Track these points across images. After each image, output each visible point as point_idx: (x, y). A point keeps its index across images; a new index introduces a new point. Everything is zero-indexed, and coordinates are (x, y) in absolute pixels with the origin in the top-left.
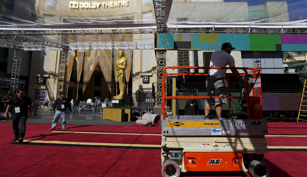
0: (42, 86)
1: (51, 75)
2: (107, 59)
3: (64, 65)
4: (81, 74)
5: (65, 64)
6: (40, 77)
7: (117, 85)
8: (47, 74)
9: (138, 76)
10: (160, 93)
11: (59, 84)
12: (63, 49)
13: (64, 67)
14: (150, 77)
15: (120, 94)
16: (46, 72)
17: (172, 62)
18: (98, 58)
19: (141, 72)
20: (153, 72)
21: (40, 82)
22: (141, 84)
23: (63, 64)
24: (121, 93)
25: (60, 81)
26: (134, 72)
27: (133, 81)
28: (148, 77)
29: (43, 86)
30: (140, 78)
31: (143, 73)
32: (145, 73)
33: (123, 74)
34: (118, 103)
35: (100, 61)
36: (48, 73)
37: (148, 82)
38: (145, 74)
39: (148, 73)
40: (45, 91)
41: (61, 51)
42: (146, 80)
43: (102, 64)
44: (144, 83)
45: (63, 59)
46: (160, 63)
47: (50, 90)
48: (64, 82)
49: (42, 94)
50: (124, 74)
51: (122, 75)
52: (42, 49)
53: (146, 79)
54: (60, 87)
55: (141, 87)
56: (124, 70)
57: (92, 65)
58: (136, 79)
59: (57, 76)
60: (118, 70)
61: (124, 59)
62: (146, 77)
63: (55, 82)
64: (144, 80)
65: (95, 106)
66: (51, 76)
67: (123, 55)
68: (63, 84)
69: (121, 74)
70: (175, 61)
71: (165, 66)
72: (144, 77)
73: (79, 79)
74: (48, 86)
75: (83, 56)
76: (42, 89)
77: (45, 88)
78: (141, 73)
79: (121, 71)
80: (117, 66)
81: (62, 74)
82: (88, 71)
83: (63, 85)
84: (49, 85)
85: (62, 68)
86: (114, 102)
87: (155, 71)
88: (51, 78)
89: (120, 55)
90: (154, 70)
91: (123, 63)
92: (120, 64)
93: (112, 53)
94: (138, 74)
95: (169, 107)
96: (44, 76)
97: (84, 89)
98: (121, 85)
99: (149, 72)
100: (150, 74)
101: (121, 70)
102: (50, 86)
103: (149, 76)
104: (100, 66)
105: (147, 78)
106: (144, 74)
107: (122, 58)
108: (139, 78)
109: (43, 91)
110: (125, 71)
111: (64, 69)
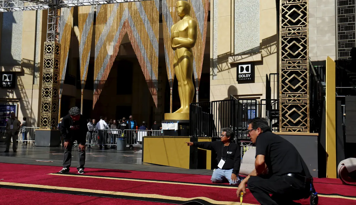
0: (9, 92)
1: (26, 67)
2: (147, 25)
3: (54, 42)
4: (88, 64)
5: (55, 40)
6: (4, 73)
7: (171, 88)
8: (19, 65)
9: (224, 64)
10: (289, 96)
11: (43, 86)
12: (49, 6)
13: (54, 48)
14: (256, 67)
15: (182, 107)
16: (16, 61)
17: (319, 21)
18: (124, 23)
19: (231, 54)
20: (264, 52)
21: (4, 83)
22: (234, 85)
23: (50, 41)
24: (185, 107)
25: (45, 78)
26: (214, 55)
27: (211, 77)
28: (250, 65)
29: (12, 93)
30: (229, 69)
31: (238, 55)
32: (243, 56)
33: (187, 57)
34: (176, 128)
35: (131, 32)
36: (20, 63)
37: (251, 79)
38: (242, 59)
39: (251, 55)
40: (15, 104)
41: (45, 12)
42: (245, 74)
43: (135, 38)
44: (241, 81)
45: (51, 30)
46: (289, 18)
47: (26, 102)
48: (53, 82)
49: (10, 110)
50: (190, 58)
51: (185, 60)
52: (6, 9)
53: (245, 72)
54: (47, 92)
55: (232, 90)
56: (189, 47)
57: (112, 44)
58: (220, 71)
59: (39, 69)
60: (175, 49)
61: (191, 22)
62: (245, 66)
63: (33, 83)
64: (240, 73)
65: (122, 138)
66: (26, 70)
67: (187, 11)
68: (51, 86)
69: (182, 58)
70: (327, 19)
71: (303, 24)
72: (240, 66)
73: (84, 76)
74: (23, 93)
75: (92, 20)
76: (9, 99)
77: (15, 97)
78: (231, 56)
79: (183, 51)
80: (173, 38)
81: (48, 63)
82: (104, 58)
83: (53, 88)
84: (24, 90)
85: (49, 49)
86: (166, 126)
87: (269, 48)
88: (25, 74)
89: (180, 10)
90: (267, 47)
91: (186, 30)
92: (179, 34)
93: (158, 10)
94: (223, 58)
95: (317, 134)
96: (12, 69)
97: (95, 99)
98: (182, 85)
99: (253, 52)
100: (257, 58)
101: (184, 49)
102: (25, 93)
103: (254, 64)
104: (130, 43)
105: (247, 69)
106: (240, 57)
107: (185, 18)
108: (227, 68)
109: (11, 103)
110: (191, 51)
111: (54, 53)
